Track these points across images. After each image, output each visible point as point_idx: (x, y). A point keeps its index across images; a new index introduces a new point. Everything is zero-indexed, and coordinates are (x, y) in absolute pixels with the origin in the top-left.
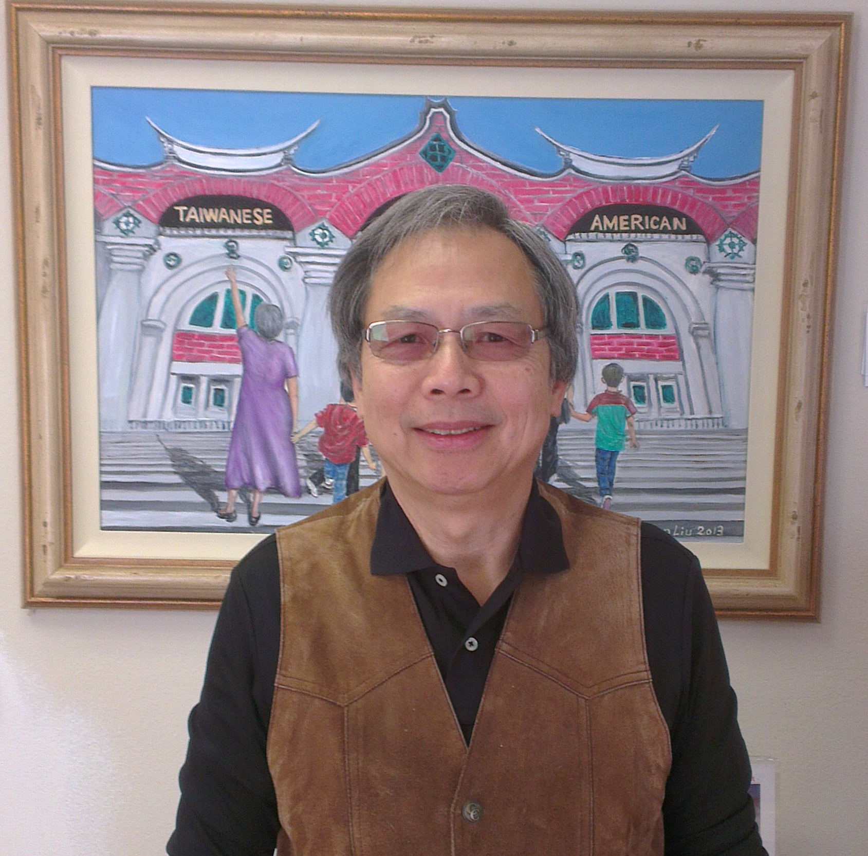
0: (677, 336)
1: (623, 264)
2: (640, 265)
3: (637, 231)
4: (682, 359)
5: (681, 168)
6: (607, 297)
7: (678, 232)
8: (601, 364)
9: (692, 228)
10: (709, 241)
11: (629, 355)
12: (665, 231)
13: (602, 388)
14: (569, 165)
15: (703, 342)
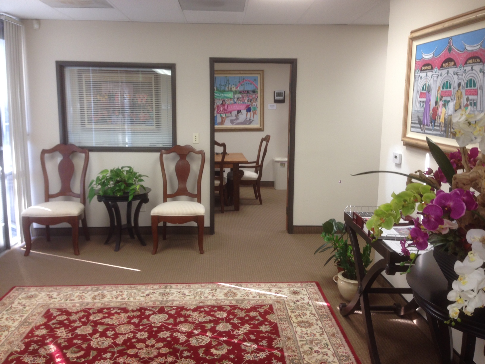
0: (477, 89)
1: (471, 72)
2: (474, 72)
3: (473, 63)
4: (477, 95)
5: (480, 46)
6: (468, 80)
7: (479, 62)
8: (466, 96)
9: (481, 61)
10: (483, 64)
11: (470, 95)
12: (477, 62)
13: (466, 102)
14: (465, 49)
15: (481, 91)
